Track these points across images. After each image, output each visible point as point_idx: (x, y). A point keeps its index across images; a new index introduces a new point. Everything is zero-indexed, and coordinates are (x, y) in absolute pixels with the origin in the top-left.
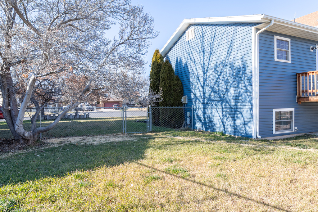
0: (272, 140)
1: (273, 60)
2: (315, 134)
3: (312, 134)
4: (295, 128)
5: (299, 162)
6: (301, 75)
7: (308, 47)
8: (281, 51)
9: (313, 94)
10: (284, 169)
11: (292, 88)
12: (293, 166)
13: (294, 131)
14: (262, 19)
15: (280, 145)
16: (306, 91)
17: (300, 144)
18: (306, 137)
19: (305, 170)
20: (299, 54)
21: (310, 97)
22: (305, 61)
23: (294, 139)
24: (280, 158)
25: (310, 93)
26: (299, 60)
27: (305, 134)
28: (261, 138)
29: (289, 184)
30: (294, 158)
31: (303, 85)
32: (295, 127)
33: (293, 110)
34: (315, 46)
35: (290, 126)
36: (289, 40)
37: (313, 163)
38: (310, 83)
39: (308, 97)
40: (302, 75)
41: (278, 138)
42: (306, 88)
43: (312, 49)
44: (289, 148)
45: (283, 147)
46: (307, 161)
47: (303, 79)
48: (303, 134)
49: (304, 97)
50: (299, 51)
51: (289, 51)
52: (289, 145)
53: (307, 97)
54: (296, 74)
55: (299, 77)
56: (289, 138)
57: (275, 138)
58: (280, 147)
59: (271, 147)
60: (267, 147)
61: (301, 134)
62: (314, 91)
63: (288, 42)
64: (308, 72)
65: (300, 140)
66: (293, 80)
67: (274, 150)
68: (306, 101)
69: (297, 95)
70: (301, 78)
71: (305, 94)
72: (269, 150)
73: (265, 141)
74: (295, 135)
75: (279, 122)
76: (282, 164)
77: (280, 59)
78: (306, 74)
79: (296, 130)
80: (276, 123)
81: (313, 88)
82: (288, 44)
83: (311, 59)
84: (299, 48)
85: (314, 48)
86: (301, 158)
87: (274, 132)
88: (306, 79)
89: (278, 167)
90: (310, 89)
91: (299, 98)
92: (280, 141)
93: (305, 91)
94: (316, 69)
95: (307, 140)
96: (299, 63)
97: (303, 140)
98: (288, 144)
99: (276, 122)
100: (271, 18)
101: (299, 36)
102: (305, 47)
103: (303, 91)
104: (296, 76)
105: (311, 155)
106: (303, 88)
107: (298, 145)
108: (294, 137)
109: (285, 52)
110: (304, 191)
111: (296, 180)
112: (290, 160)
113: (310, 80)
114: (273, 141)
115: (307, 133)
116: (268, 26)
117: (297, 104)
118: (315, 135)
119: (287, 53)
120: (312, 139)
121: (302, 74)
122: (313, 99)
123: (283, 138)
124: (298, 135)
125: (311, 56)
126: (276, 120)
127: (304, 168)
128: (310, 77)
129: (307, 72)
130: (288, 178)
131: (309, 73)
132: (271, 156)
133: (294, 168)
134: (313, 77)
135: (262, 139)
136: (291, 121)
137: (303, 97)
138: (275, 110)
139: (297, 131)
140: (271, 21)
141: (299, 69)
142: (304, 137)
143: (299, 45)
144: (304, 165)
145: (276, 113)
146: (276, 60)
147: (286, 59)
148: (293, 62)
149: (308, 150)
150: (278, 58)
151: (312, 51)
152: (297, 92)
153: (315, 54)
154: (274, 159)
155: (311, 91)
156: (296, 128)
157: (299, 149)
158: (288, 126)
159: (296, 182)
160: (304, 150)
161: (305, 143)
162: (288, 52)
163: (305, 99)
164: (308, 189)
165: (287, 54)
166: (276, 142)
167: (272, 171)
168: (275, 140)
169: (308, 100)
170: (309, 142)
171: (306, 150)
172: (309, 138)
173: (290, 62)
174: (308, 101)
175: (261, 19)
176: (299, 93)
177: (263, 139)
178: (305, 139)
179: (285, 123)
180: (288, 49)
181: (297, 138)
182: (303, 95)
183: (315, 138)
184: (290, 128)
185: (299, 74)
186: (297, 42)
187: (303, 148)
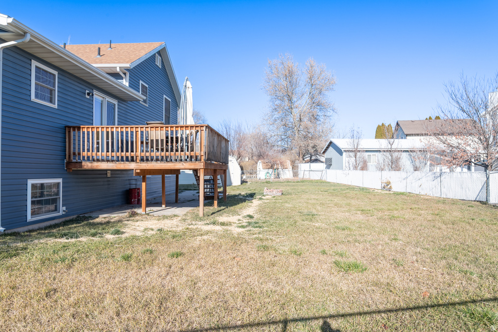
0: (24, 232)
1: (28, 98)
2: (91, 215)
3: (86, 215)
4: (62, 209)
5: (63, 260)
6: (72, 129)
7: (83, 91)
8: (41, 86)
9: (88, 157)
10: (39, 277)
11: (60, 147)
12: (54, 269)
13: (61, 213)
14: (9, 26)
15: (36, 239)
16: (79, 154)
17: (69, 233)
18: (78, 220)
19: (71, 271)
20: (70, 98)
21: (83, 163)
22: (78, 110)
23: (61, 226)
24: (34, 259)
25: (84, 157)
26: (69, 107)
27: (78, 217)
28: (5, 230)
29: (44, 300)
30: (56, 255)
31: (74, 144)
32: (63, 206)
33: (60, 180)
34: (92, 91)
35: (56, 207)
36: (56, 73)
37: (83, 257)
38: (84, 141)
39: (81, 162)
40: (74, 130)
41: (36, 226)
42: (79, 149)
43: (88, 94)
44: (51, 241)
45: (42, 241)
46: (74, 256)
47: (74, 135)
48: (75, 217)
49: (76, 162)
50: (69, 94)
51: (55, 90)
52: (50, 236)
53: (79, 162)
54: (66, 127)
55: (69, 132)
56: (54, 225)
57: (31, 227)
58: (36, 241)
59: (20, 245)
60: (14, 245)
61: (71, 217)
62: (90, 154)
63: (54, 75)
64: (82, 126)
65: (70, 226)
66: (61, 135)
67: (25, 249)
68: (79, 168)
69: (66, 158)
70: (72, 133)
71: (77, 158)
72: (17, 250)
73: (11, 235)
74: (63, 219)
75: (37, 201)
76: (36, 270)
77: (41, 99)
78: (79, 128)
79: (64, 211)
80: (33, 203)
81: (88, 150)
82: (54, 79)
83: (86, 108)
84: (69, 89)
85: (91, 94)
86: (68, 253)
87: (29, 218)
88: (79, 136)
89: (29, 275)
90: (84, 150)
91: (69, 163)
92: (38, 231)
93: (77, 153)
94: (92, 124)
95: (79, 225)
96: (69, 111)
97: (75, 225)
98: (50, 234)
99: (32, 201)
100: (26, 29)
101: (71, 72)
102: (79, 89)
103: (74, 154)
104: (65, 129)
105: (81, 246)
106: (74, 148)
107: (65, 235)
108: (61, 223)
109: (49, 91)
110: (65, 304)
111: (55, 290)
112: (51, 259)
113: (84, 137)
114: (26, 234)
115: (81, 214)
116: (20, 41)
117: (66, 172)
118: (90, 217)
119: (51, 92)
120: (85, 222)
121: (74, 128)
122: (87, 166)
123: (44, 227)
124: (68, 218)
125: (86, 105)
126: (32, 198)
127: (70, 267)
128: (84, 133)
129: (79, 125)
130: (43, 290)
131: (83, 128)
132: (19, 260)
133: (55, 271)
134: (88, 134)
135: (6, 232)
136: (57, 198)
137: (74, 162)
138: (30, 182)
139: (66, 212)
140: (25, 33)
141: (69, 120)
142: (75, 221)
143: (70, 85)
144: (70, 263)
145: (33, 186)
146: (34, 100)
147: (51, 101)
148: (60, 108)
149: (78, 239)
150: (37, 96)
151: (88, 97)
152: (65, 154)
153: (91, 102)
154: (24, 263)
155: (85, 154)
156: (64, 208)
157: (66, 241)
158: (52, 207)
159: (55, 292)
160: (73, 240)
161: (74, 230)
162: (53, 92)
163: (77, 165)
164: (72, 299)
165: (51, 94)
166: (32, 234)
167: (18, 285)
168: (30, 231)
169: (81, 166)
170: (82, 228)
171: (75, 239)
172: (83, 222)
173: (56, 106)
174: (81, 168)
175: (6, 24)
176: (69, 156)
177: (9, 231)
178: (76, 223)
179: (48, 202)
180: (54, 86)
181: (65, 223)
182: (74, 159)
183: (90, 221)
184: (56, 209)
185: (69, 127)
186: (67, 79)
187: (72, 238)
